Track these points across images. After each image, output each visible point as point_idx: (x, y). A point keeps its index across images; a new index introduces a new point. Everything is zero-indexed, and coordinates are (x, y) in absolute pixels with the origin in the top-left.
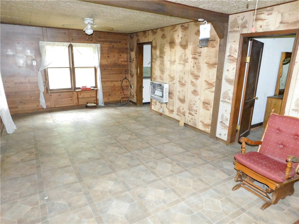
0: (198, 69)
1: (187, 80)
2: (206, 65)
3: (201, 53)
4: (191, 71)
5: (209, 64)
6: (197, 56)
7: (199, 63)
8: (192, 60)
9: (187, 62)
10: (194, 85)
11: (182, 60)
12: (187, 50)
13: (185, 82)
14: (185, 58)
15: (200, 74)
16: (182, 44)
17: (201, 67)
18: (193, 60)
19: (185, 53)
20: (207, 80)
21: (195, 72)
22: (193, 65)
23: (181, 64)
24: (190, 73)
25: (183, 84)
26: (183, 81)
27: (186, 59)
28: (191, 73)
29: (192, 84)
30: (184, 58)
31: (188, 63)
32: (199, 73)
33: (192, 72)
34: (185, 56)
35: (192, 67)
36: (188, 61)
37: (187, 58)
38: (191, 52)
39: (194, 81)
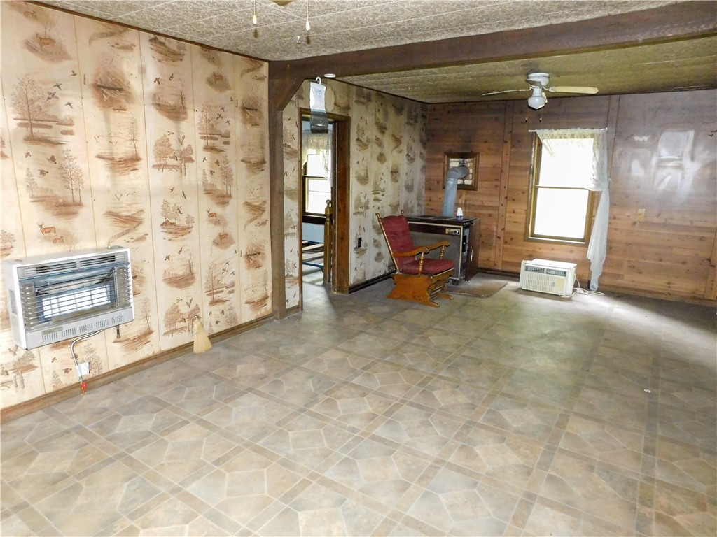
0: (226, 177)
1: (193, 214)
2: (244, 165)
3: (228, 137)
4: (204, 184)
5: (250, 162)
6: (218, 144)
7: (226, 162)
8: (207, 155)
9: (191, 160)
10: (217, 223)
11: (172, 155)
12: (184, 125)
13: (190, 220)
14: (182, 148)
15: (232, 190)
16: (161, 103)
17: (234, 171)
18: (209, 153)
19: (179, 132)
20: (249, 201)
21: (219, 187)
22: (211, 166)
23: (166, 166)
24: (202, 192)
25: (183, 229)
26: (180, 220)
27: (186, 150)
28: (205, 190)
29: (211, 221)
30: (175, 146)
31: (194, 163)
32: (229, 188)
33: (209, 188)
34: (181, 142)
35: (208, 173)
36: (193, 157)
37: (189, 149)
38: (199, 132)
39: (217, 210)
